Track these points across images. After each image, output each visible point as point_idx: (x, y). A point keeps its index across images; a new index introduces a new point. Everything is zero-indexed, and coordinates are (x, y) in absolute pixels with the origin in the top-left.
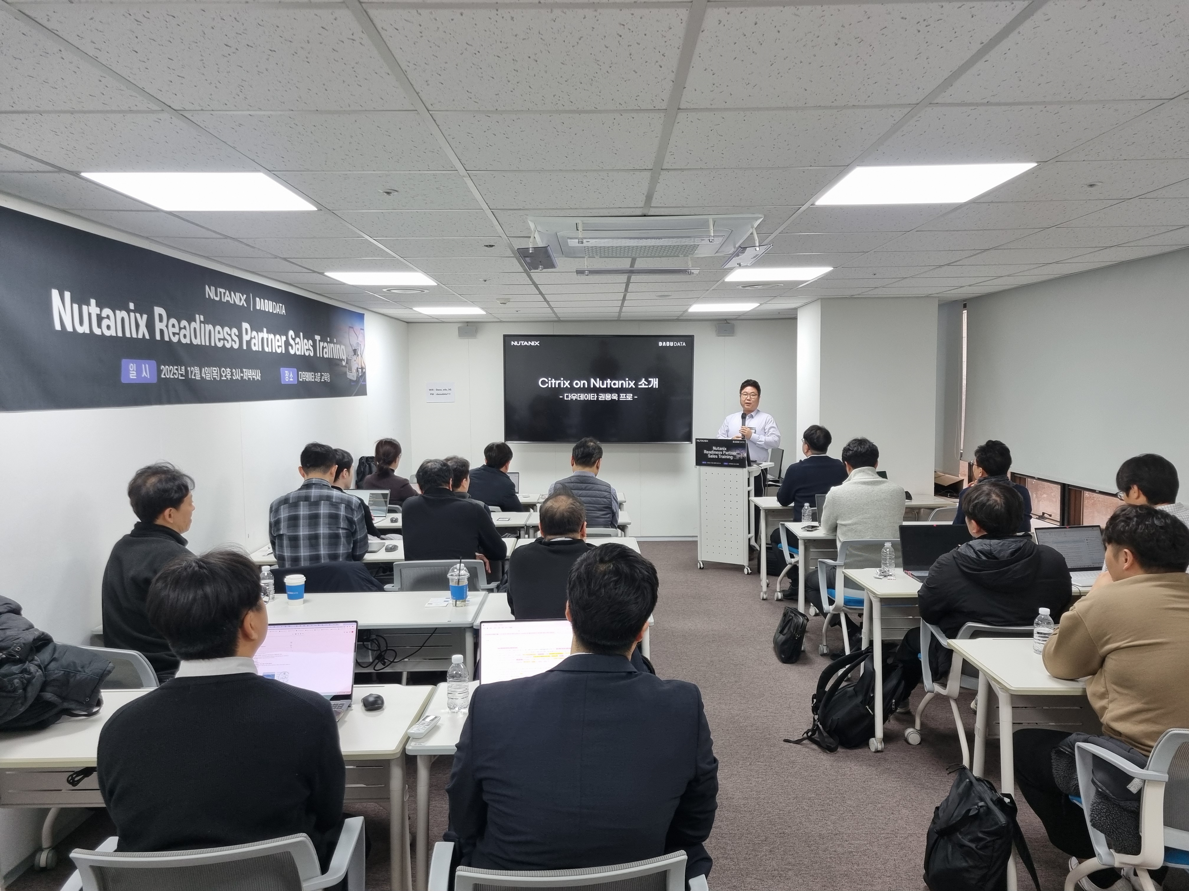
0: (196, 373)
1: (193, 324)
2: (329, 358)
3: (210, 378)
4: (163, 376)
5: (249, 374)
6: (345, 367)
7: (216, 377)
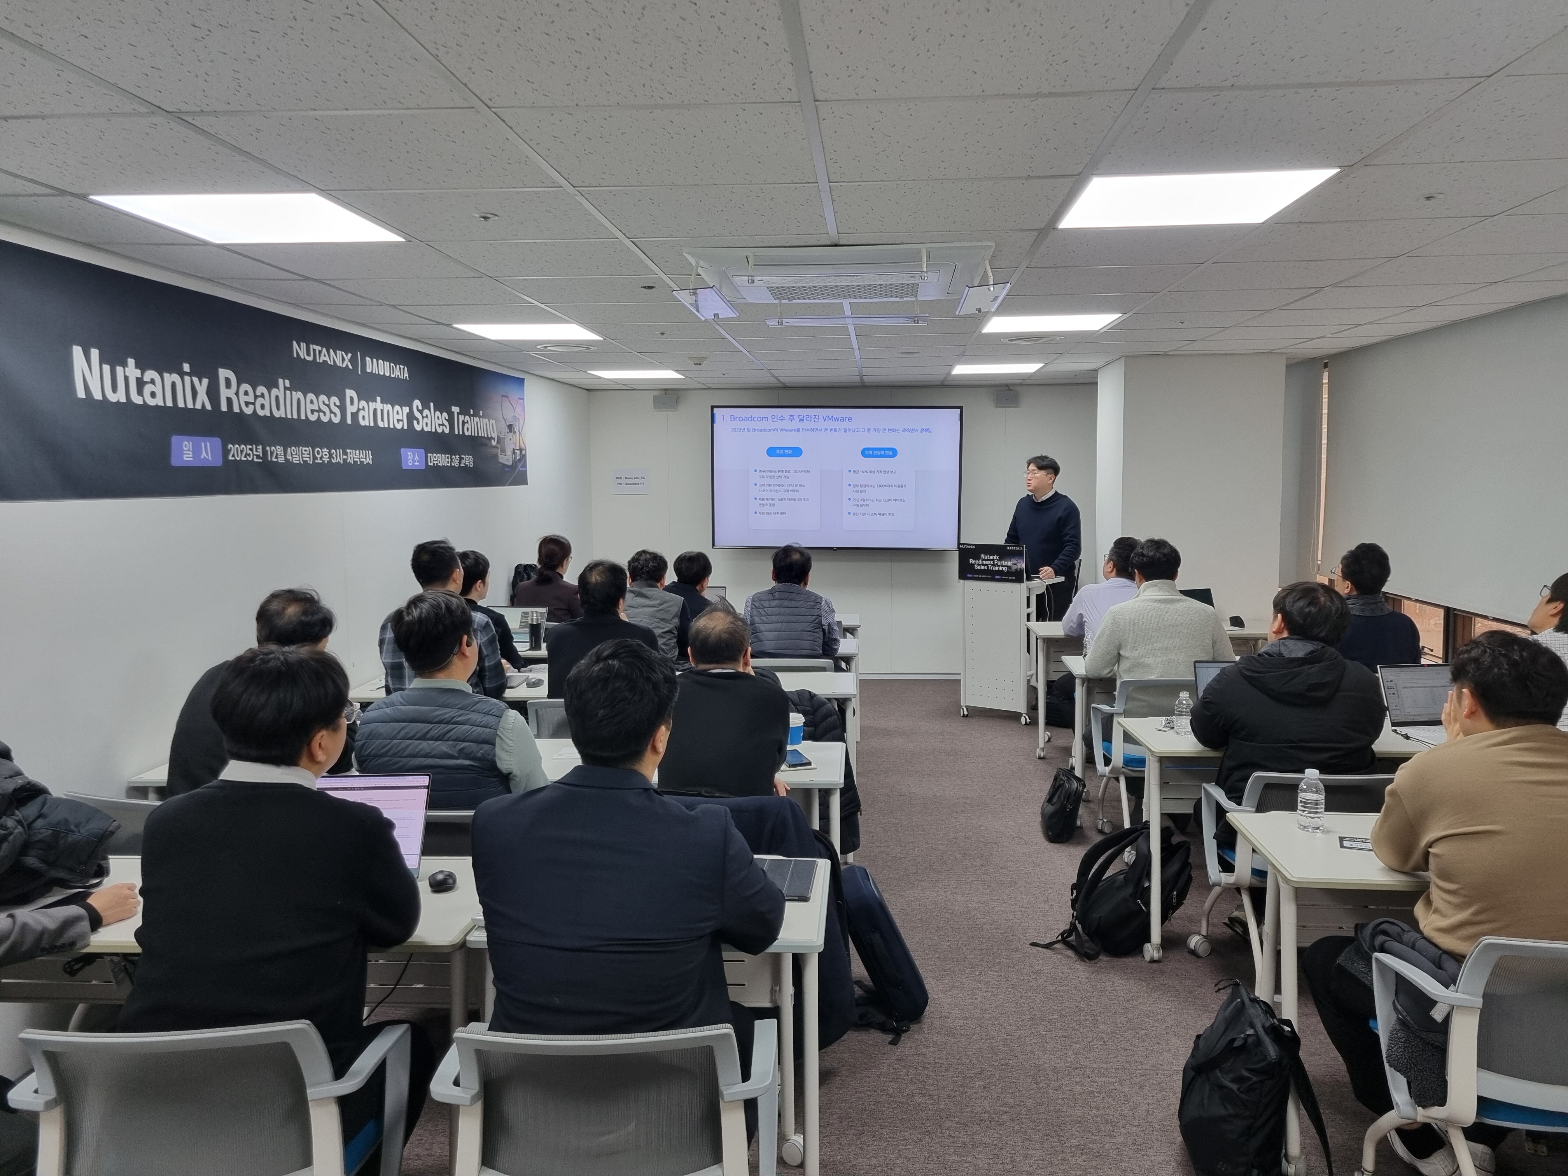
0: (278, 454)
1: (274, 391)
2: (471, 436)
3: (299, 460)
4: (231, 458)
5: (355, 457)
6: (496, 447)
7: (308, 459)
